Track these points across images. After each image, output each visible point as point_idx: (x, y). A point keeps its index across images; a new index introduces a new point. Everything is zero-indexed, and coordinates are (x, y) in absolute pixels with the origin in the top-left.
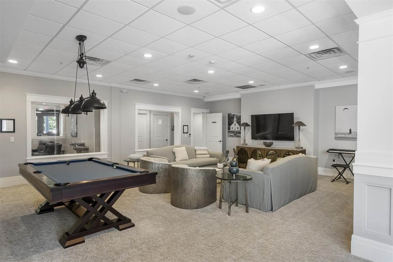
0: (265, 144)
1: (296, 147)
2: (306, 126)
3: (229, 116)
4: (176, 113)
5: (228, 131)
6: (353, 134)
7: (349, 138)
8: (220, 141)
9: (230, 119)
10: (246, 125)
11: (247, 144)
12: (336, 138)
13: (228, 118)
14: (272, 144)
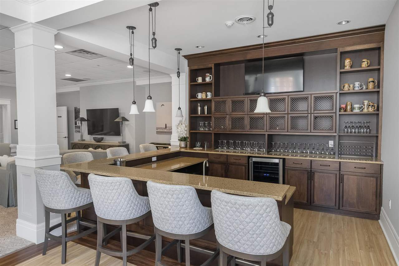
0: (95, 139)
1: (119, 142)
2: (128, 121)
3: (75, 110)
4: (4, 105)
5: (75, 126)
6: (168, 128)
7: (165, 132)
8: (66, 137)
9: (77, 113)
10: (82, 120)
11: (84, 140)
12: (158, 133)
13: (75, 112)
14: (102, 139)
